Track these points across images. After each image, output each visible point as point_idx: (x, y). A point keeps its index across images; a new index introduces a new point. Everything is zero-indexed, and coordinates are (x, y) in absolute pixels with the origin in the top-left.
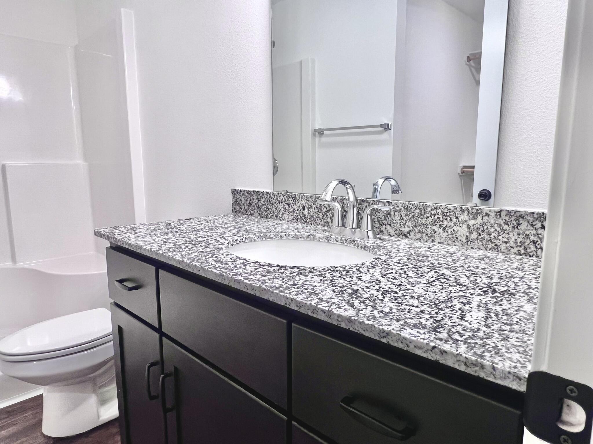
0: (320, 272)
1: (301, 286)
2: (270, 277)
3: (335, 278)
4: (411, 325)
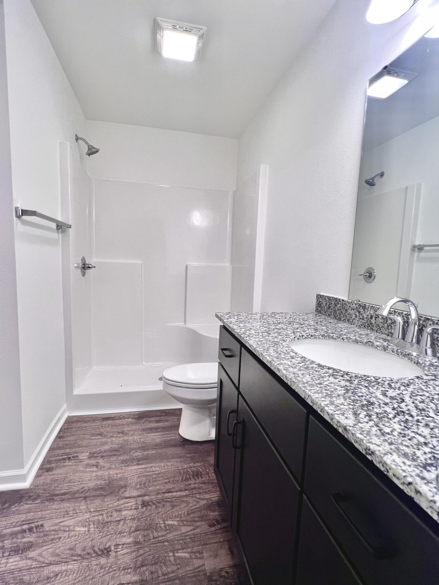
0: (351, 378)
1: (324, 386)
2: (304, 372)
3: (360, 387)
4: (402, 453)
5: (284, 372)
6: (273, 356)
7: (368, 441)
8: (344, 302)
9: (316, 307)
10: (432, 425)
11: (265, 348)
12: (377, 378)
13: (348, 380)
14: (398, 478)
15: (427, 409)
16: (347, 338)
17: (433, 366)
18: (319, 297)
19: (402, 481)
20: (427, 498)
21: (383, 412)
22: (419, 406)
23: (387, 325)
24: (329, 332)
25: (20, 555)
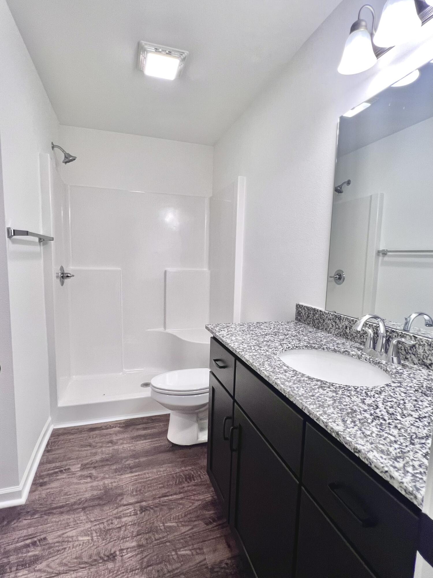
0: (336, 389)
1: (317, 398)
2: (298, 385)
3: (344, 396)
4: (379, 450)
5: (282, 386)
6: (270, 371)
7: (355, 443)
8: (321, 313)
9: (296, 315)
10: (399, 426)
11: (261, 363)
12: (356, 387)
13: (334, 391)
14: (378, 468)
15: (395, 413)
16: (327, 348)
17: (398, 373)
18: (299, 306)
19: (381, 470)
20: (397, 480)
21: (364, 418)
22: (389, 411)
23: (360, 335)
24: (311, 342)
25: (28, 569)
